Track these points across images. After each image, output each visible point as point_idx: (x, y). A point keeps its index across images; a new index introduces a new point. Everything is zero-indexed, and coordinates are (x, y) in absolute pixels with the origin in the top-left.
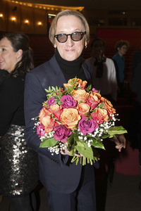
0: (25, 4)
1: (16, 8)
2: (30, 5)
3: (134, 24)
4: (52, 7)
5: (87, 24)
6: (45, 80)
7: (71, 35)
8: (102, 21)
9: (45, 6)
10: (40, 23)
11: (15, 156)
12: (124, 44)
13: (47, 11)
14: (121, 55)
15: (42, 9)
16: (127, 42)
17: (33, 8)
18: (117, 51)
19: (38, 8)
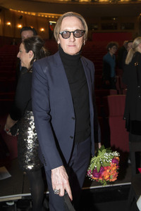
0: (29, 13)
1: (21, 17)
2: (34, 14)
3: (123, 28)
4: (52, 15)
5: (86, 25)
6: (47, 68)
7: (73, 32)
8: (96, 27)
9: (47, 15)
10: (42, 30)
11: (29, 137)
12: (114, 45)
13: (49, 19)
14: (111, 54)
15: (44, 17)
16: (117, 43)
17: (36, 17)
18: (109, 51)
19: (41, 17)
